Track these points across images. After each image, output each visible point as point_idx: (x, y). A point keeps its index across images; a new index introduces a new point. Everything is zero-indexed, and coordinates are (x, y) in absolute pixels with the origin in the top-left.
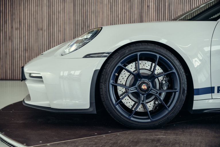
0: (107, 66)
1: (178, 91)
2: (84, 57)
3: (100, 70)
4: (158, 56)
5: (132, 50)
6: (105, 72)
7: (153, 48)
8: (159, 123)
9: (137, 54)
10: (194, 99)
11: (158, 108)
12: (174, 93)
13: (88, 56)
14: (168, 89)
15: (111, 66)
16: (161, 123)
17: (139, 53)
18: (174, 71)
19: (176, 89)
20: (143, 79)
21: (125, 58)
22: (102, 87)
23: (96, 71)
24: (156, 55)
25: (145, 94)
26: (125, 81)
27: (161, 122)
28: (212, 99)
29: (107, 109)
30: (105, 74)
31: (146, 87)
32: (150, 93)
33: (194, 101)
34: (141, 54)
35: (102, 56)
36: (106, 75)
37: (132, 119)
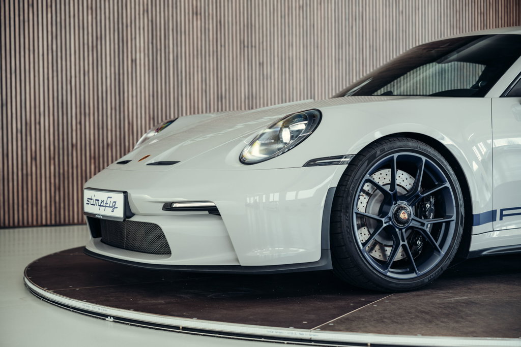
0: (348, 181)
1: (453, 220)
2: (304, 166)
3: (337, 187)
4: (424, 159)
5: (386, 150)
6: (345, 191)
7: (416, 146)
8: (430, 279)
9: (393, 156)
10: (473, 233)
11: (420, 252)
12: (444, 224)
13: (312, 163)
14: (435, 217)
15: (355, 180)
16: (432, 277)
17: (396, 155)
18: (448, 185)
19: (451, 217)
20: (399, 202)
21: (376, 165)
22: (341, 220)
23: (330, 189)
24: (421, 158)
25: (404, 228)
26: (365, 207)
27: (433, 275)
28: (493, 231)
29: (349, 259)
30: (345, 196)
31: (406, 216)
32: (410, 225)
33: (472, 236)
34: (399, 156)
35: (340, 161)
36: (347, 196)
37: (389, 274)
